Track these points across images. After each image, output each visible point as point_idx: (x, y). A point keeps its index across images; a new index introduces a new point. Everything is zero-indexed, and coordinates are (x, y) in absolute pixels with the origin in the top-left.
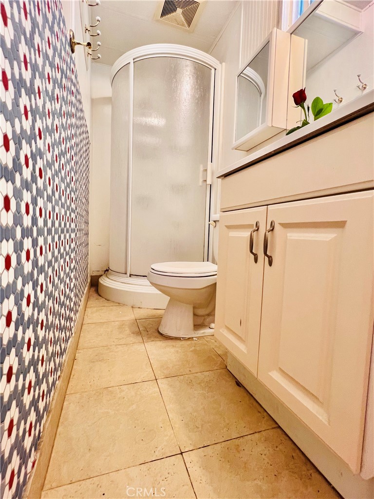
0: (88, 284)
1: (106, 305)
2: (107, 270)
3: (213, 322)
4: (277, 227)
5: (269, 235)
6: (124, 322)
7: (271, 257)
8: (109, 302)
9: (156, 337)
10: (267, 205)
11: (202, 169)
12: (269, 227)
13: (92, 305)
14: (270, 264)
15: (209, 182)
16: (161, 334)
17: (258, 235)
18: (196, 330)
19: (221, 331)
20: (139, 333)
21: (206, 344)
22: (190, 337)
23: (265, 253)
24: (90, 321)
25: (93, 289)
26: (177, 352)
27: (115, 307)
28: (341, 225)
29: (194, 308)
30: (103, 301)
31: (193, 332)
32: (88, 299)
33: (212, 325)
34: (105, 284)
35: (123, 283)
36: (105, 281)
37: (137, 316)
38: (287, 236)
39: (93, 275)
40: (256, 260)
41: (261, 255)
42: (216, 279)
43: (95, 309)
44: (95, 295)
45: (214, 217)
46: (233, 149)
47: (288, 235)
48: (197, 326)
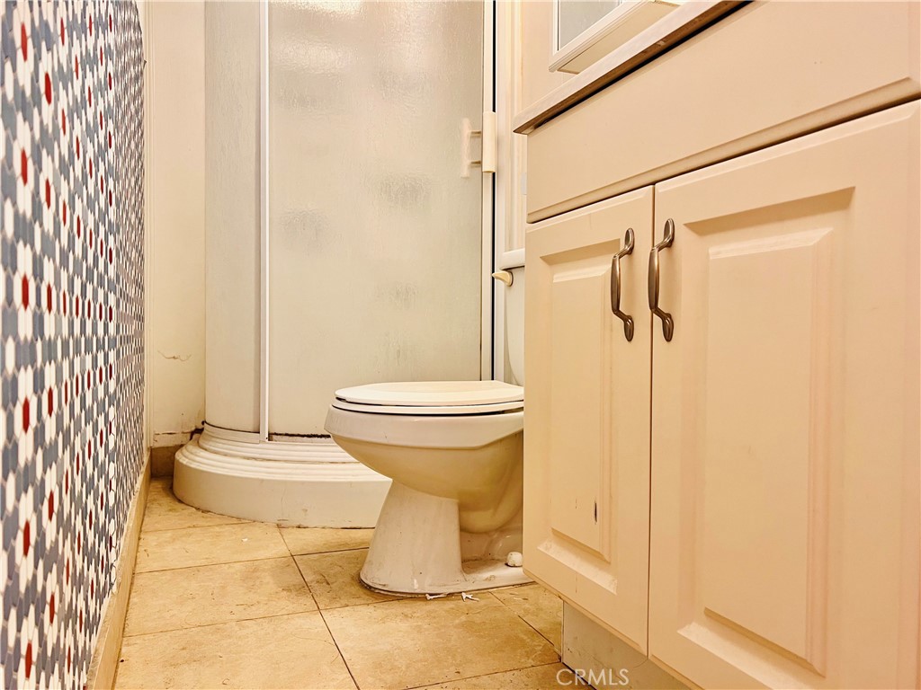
0: (143, 469)
1: (201, 522)
2: (199, 431)
3: (518, 548)
4: (682, 236)
5: (661, 258)
6: (256, 563)
7: (669, 316)
8: (208, 515)
9: (354, 596)
10: (654, 184)
11: (467, 131)
12: (660, 239)
13: (158, 526)
14: (668, 336)
15: (488, 165)
16: (369, 588)
17: (631, 265)
18: (469, 573)
19: (541, 548)
20: (305, 588)
21: (497, 608)
22: (452, 591)
23: (654, 307)
24: (155, 566)
25: (158, 485)
26: (419, 629)
27: (227, 528)
28: (839, 200)
29: (463, 508)
30: (190, 515)
31: (460, 577)
32: (145, 510)
33: (515, 557)
34: (193, 465)
35: (248, 458)
36: (193, 459)
37: (296, 548)
38: (708, 255)
39: (157, 445)
40: (629, 335)
41: (642, 315)
42: (521, 420)
43: (169, 534)
44: (166, 501)
45: (505, 257)
46: (551, 70)
47: (712, 250)
48: (471, 563)
